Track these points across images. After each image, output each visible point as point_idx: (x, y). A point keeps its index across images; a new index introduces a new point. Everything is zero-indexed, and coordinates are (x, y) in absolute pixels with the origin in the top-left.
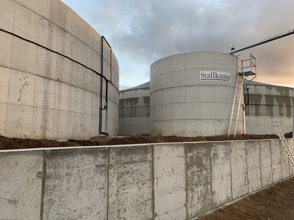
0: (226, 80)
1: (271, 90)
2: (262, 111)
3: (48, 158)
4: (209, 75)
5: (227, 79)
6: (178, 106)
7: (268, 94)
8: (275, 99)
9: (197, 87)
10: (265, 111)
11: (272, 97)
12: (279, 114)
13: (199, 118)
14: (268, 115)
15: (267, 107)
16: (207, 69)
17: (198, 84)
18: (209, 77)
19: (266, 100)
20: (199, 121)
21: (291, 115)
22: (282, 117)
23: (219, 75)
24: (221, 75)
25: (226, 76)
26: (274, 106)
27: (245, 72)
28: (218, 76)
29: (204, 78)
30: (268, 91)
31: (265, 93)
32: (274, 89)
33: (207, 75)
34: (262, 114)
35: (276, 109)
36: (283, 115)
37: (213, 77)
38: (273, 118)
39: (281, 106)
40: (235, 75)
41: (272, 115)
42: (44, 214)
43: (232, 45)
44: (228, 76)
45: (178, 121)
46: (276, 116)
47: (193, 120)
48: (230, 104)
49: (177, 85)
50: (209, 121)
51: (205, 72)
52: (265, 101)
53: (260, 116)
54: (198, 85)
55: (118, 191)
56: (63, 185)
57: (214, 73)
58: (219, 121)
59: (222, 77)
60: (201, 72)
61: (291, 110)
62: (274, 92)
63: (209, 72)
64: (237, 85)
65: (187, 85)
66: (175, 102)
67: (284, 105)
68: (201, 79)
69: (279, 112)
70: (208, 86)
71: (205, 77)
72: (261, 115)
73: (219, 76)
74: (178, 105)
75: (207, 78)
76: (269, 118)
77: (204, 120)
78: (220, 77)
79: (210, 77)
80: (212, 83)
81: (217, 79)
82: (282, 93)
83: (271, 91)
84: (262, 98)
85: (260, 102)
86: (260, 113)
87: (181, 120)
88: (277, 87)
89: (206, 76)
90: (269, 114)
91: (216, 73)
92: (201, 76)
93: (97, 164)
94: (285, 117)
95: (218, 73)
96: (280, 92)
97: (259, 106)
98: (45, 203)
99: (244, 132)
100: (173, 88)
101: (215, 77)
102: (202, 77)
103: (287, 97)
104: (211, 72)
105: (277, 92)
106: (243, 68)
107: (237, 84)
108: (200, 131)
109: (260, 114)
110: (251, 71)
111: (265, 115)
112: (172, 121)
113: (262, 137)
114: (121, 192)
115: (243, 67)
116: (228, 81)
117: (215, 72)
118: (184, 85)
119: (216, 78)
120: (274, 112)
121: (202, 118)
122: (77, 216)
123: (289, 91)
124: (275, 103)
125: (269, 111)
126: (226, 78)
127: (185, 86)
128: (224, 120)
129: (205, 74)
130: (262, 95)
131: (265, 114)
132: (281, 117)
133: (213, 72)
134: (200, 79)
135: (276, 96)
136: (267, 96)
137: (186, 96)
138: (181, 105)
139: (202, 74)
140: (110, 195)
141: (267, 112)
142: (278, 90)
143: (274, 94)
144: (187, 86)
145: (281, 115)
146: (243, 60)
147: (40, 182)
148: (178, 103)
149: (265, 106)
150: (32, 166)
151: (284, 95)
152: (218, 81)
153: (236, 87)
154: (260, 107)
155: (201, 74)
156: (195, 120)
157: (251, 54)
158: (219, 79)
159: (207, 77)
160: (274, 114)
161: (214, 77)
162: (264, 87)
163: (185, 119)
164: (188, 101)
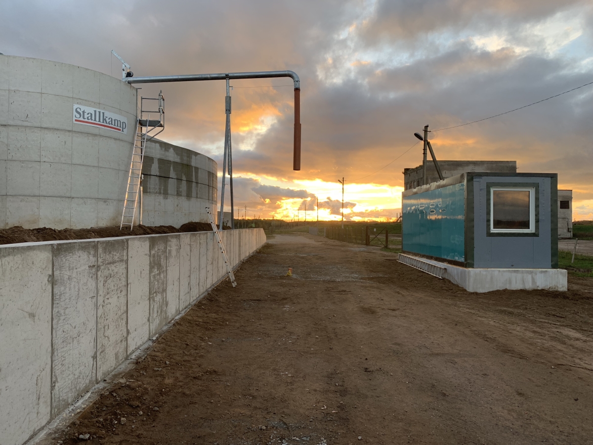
0: (120, 130)
1: (168, 151)
2: (152, 186)
3: (56, 257)
4: (91, 114)
5: (120, 127)
6: (22, 167)
7: (163, 157)
8: (172, 168)
9: (67, 133)
10: (156, 187)
11: (168, 163)
12: (176, 193)
13: (68, 195)
14: (160, 193)
15: (159, 180)
16: (87, 103)
17: (70, 129)
18: (91, 119)
19: (160, 168)
20: (67, 199)
21: (192, 195)
22: (180, 198)
23: (109, 119)
24: (112, 119)
25: (119, 122)
26: (170, 179)
27: (149, 121)
28: (107, 119)
29: (81, 119)
30: (163, 153)
31: (158, 156)
32: (171, 150)
33: (88, 114)
34: (151, 190)
35: (172, 184)
36: (181, 195)
37: (97, 119)
38: (167, 198)
39: (179, 180)
40: (133, 123)
41: (166, 194)
42: (54, 332)
43: (128, 66)
44: (123, 123)
45: (21, 197)
46: (172, 195)
47: (56, 198)
48: (123, 172)
49: (20, 123)
50: (86, 202)
51: (83, 108)
52: (158, 170)
53: (148, 194)
54: (69, 131)
55: (104, 301)
56: (66, 293)
57: (100, 112)
58: (105, 202)
59: (113, 123)
60: (76, 106)
61: (192, 187)
62: (171, 156)
63: (91, 110)
64: (135, 141)
65: (45, 126)
66: (14, 159)
67: (184, 178)
68: (76, 120)
69: (176, 189)
70: (89, 135)
71: (84, 118)
72: (150, 192)
73: (108, 121)
74: (23, 164)
75: (86, 120)
76: (161, 197)
77: (78, 198)
78: (110, 123)
79: (93, 118)
80: (96, 131)
81: (105, 124)
82: (182, 159)
83: (167, 153)
84: (153, 163)
85: (150, 170)
86: (150, 189)
87: (29, 197)
88: (176, 148)
89: (86, 116)
90: (162, 191)
91: (103, 113)
92: (75, 113)
93: (90, 265)
94: (183, 198)
95: (107, 114)
96: (179, 157)
97: (149, 176)
98: (54, 317)
99: (140, 221)
100: (11, 128)
101: (101, 120)
102: (78, 116)
103: (188, 166)
104: (95, 109)
105: (176, 156)
106: (143, 112)
107: (136, 139)
108: (69, 219)
109: (148, 190)
110: (159, 122)
111: (156, 193)
112: (5, 197)
113: (166, 230)
114: (107, 301)
115: (143, 110)
116: (123, 131)
117: (102, 111)
118: (38, 125)
119: (103, 122)
120: (169, 188)
121: (73, 195)
122: (76, 335)
123: (192, 157)
124: (172, 174)
125: (162, 188)
126: (118, 126)
127: (41, 128)
128: (113, 201)
129: (84, 112)
130: (154, 159)
131: (156, 191)
132: (178, 198)
133: (98, 110)
134: (74, 120)
135: (174, 162)
136: (162, 161)
137: (42, 149)
138: (30, 166)
139: (78, 110)
140: (98, 305)
141: (159, 188)
142: (177, 154)
143: (172, 159)
144: (45, 128)
145: (179, 194)
146: (143, 97)
147: (50, 287)
148: (23, 162)
149: (157, 178)
150: (44, 267)
151: (185, 162)
152: (106, 128)
153: (134, 144)
154: (150, 178)
155: (76, 109)
156: (59, 199)
157: (161, 92)
158: (108, 125)
159: (88, 118)
160: (169, 192)
161: (99, 121)
162: (158, 145)
163: (37, 194)
164: (46, 159)
